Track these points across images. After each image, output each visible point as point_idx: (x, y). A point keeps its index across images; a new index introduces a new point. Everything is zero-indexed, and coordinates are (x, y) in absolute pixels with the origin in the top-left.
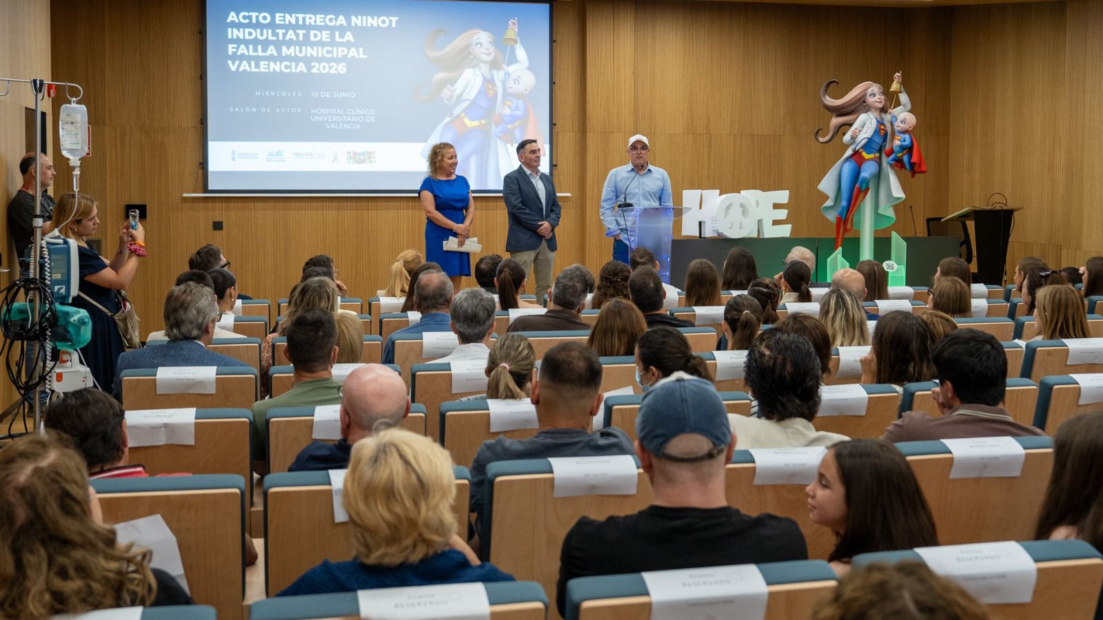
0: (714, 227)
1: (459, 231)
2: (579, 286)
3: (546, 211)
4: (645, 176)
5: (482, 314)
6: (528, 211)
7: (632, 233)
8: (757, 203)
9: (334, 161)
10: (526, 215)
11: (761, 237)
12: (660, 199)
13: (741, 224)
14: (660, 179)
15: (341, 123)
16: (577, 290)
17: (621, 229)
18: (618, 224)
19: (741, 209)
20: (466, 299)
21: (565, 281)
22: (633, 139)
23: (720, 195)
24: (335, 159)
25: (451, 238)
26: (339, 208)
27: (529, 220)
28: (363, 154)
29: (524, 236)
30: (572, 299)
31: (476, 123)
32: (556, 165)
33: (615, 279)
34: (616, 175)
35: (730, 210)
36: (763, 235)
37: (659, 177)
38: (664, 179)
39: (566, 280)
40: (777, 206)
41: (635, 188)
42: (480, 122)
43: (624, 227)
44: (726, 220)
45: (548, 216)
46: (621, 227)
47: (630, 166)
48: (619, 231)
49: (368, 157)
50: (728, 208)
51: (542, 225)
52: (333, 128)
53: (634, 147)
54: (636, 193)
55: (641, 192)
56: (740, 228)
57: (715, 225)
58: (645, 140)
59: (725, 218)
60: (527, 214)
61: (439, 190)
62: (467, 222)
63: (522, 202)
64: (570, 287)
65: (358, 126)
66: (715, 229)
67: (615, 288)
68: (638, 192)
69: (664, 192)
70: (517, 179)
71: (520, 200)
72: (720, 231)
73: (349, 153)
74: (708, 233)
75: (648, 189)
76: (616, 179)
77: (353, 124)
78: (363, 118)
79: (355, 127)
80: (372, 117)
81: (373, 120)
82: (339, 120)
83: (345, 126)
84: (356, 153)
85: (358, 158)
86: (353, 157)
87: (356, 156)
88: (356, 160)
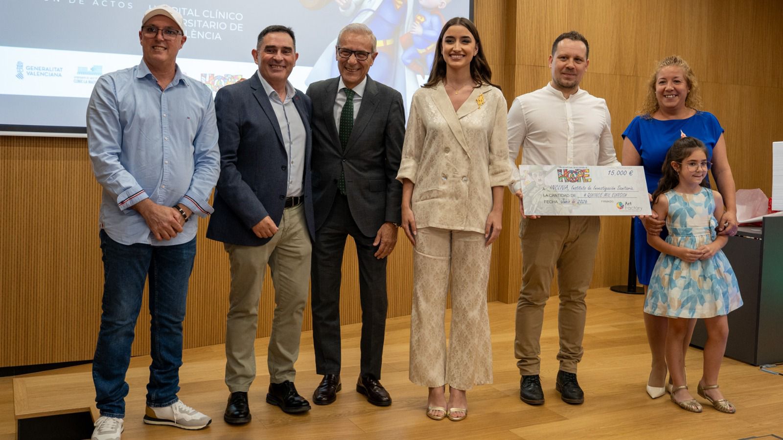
15: (193, 30)
28: (224, 79)
42: (385, 43)
77: (210, 33)
78: (226, 25)
79: (215, 37)
80: (239, 24)
81: (240, 29)
82: (190, 26)
83: (200, 35)
84: (215, 76)
85: (217, 84)
86: (209, 81)
87: (215, 81)
88: (213, 86)
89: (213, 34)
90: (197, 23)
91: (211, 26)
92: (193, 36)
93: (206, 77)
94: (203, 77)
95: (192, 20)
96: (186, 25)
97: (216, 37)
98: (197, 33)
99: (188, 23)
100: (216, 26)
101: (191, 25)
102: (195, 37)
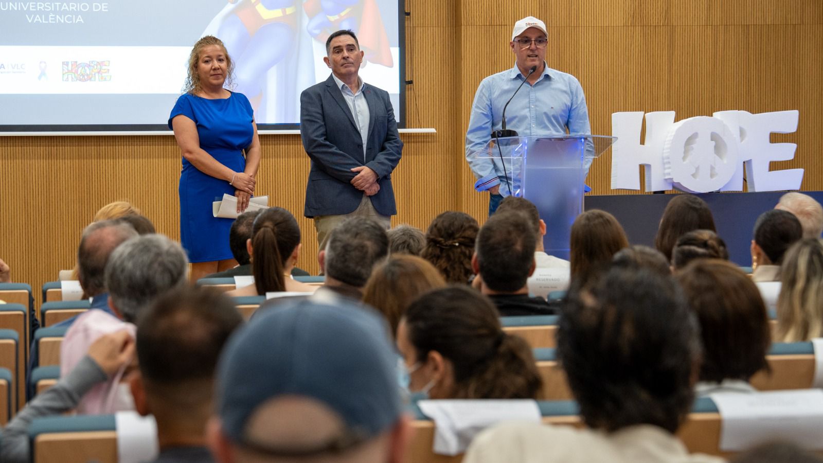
0: (664, 174)
1: (239, 184)
2: (371, 246)
3: (368, 149)
4: (540, 87)
5: (161, 279)
6: (334, 149)
7: (518, 184)
8: (742, 133)
9: (40, 78)
10: (334, 156)
11: (750, 190)
12: (567, 124)
13: (712, 168)
14: (565, 92)
15: (52, 15)
16: (367, 252)
17: (500, 177)
18: (496, 168)
19: (713, 143)
20: (131, 256)
21: (346, 238)
22: (521, 26)
23: (677, 119)
24: (43, 74)
25: (226, 196)
26: (49, 156)
27: (338, 164)
28: (89, 66)
29: (331, 190)
30: (358, 269)
31: (277, 13)
32: (411, 82)
33: (450, 242)
34: (490, 88)
35: (694, 146)
36: (753, 187)
37: (564, 88)
38: (572, 92)
39: (348, 236)
40: (775, 138)
41: (523, 108)
42: (284, 12)
43: (503, 174)
44: (687, 161)
45: (371, 157)
46: (500, 174)
47: (515, 71)
48: (498, 181)
49: (99, 69)
50: (690, 141)
51: (359, 172)
52: (38, 22)
53: (524, 38)
54: (525, 118)
55: (533, 113)
56: (712, 176)
57: (667, 171)
58: (541, 25)
59: (684, 158)
60: (334, 154)
61: (206, 117)
62: (251, 169)
63: (327, 136)
64: (356, 248)
65: (80, 19)
66: (667, 177)
67: (449, 259)
68: (528, 114)
69: (573, 114)
70: (319, 95)
71: (322, 130)
72: (675, 181)
73: (65, 64)
74: (656, 184)
75: (546, 110)
76: (490, 94)
77: (71, 16)
78: (88, 6)
79: (76, 21)
80: (103, 4)
81: (104, 9)
82: (48, 10)
83: (59, 19)
84: (78, 63)
85: (81, 72)
86: (72, 70)
87: (78, 68)
88: (76, 75)
89: (74, 16)
90: (55, 6)
91: (71, 8)
92: (52, 20)
93: (68, 66)
94: (64, 66)
95: (49, 3)
96: (43, 10)
97: (78, 20)
98: (55, 17)
99: (44, 6)
100: (76, 8)
101: (49, 8)
102: (54, 22)
